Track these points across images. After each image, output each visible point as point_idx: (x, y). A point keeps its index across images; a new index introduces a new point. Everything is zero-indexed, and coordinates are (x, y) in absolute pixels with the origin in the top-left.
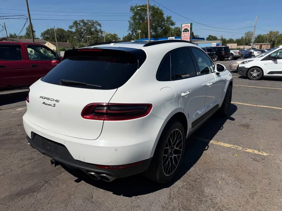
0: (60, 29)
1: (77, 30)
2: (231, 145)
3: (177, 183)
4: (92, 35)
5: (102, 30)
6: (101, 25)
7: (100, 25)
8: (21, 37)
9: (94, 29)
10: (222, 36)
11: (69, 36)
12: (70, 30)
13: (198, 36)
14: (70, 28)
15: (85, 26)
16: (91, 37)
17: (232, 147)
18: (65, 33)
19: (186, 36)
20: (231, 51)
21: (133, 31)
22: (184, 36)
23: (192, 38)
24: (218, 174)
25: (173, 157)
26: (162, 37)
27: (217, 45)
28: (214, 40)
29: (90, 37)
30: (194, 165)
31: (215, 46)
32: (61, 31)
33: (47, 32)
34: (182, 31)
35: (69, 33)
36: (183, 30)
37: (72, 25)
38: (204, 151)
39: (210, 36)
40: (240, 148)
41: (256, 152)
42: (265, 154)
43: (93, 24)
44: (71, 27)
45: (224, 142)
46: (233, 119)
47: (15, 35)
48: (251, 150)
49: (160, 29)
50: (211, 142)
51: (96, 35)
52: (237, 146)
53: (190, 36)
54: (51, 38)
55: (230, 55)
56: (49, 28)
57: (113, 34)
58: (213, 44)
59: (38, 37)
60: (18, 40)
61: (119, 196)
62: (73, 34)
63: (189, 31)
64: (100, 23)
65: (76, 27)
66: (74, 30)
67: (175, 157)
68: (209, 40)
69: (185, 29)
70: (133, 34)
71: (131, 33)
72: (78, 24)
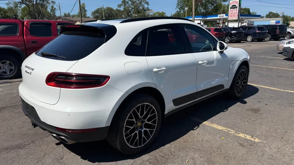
0: (109, 8)
1: (125, 9)
2: (224, 128)
3: (144, 156)
4: (139, 13)
5: (149, 8)
6: (149, 4)
7: (147, 3)
8: (74, 16)
9: (141, 7)
10: (283, 13)
11: (117, 15)
12: (119, 9)
13: (256, 13)
14: (118, 7)
15: (133, 5)
16: (138, 15)
17: (224, 130)
18: (114, 11)
19: (234, 13)
20: (287, 29)
21: (181, 8)
22: (232, 13)
23: (241, 15)
24: (192, 154)
25: (143, 131)
26: (213, 15)
27: (276, 23)
28: (275, 17)
29: (136, 15)
30: (172, 143)
31: (274, 24)
32: (110, 9)
33: (97, 11)
34: (230, 8)
35: (117, 12)
36: (230, 6)
37: (121, 4)
38: (191, 131)
39: (270, 13)
40: (232, 132)
41: (248, 137)
42: (257, 140)
43: (141, 2)
44: (120, 6)
45: (219, 125)
46: (245, 103)
47: (69, 14)
48: (244, 135)
49: (211, 6)
50: (205, 123)
51: (143, 14)
52: (230, 130)
53: (238, 13)
54: (100, 17)
55: (286, 34)
56: (99, 8)
57: (161, 13)
58: (271, 21)
59: (89, 16)
60: (71, 19)
61: (84, 160)
62: (121, 13)
63: (237, 8)
64: (148, 1)
65: (124, 6)
66: (122, 9)
67: (145, 131)
68: (268, 18)
69: (233, 6)
70: (180, 12)
71: (179, 10)
72: (126, 2)
